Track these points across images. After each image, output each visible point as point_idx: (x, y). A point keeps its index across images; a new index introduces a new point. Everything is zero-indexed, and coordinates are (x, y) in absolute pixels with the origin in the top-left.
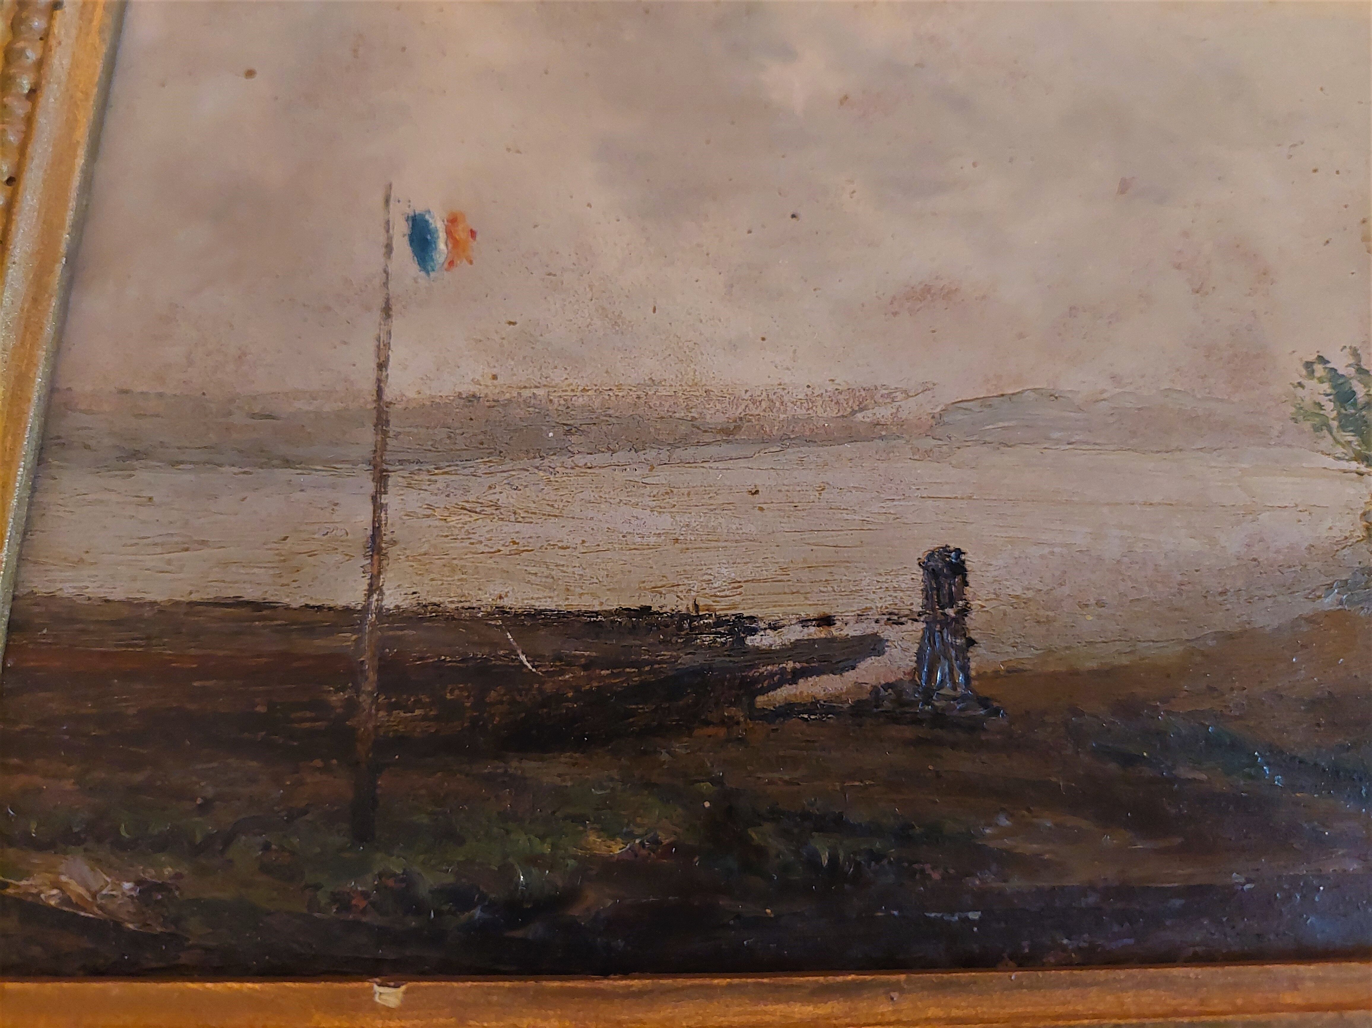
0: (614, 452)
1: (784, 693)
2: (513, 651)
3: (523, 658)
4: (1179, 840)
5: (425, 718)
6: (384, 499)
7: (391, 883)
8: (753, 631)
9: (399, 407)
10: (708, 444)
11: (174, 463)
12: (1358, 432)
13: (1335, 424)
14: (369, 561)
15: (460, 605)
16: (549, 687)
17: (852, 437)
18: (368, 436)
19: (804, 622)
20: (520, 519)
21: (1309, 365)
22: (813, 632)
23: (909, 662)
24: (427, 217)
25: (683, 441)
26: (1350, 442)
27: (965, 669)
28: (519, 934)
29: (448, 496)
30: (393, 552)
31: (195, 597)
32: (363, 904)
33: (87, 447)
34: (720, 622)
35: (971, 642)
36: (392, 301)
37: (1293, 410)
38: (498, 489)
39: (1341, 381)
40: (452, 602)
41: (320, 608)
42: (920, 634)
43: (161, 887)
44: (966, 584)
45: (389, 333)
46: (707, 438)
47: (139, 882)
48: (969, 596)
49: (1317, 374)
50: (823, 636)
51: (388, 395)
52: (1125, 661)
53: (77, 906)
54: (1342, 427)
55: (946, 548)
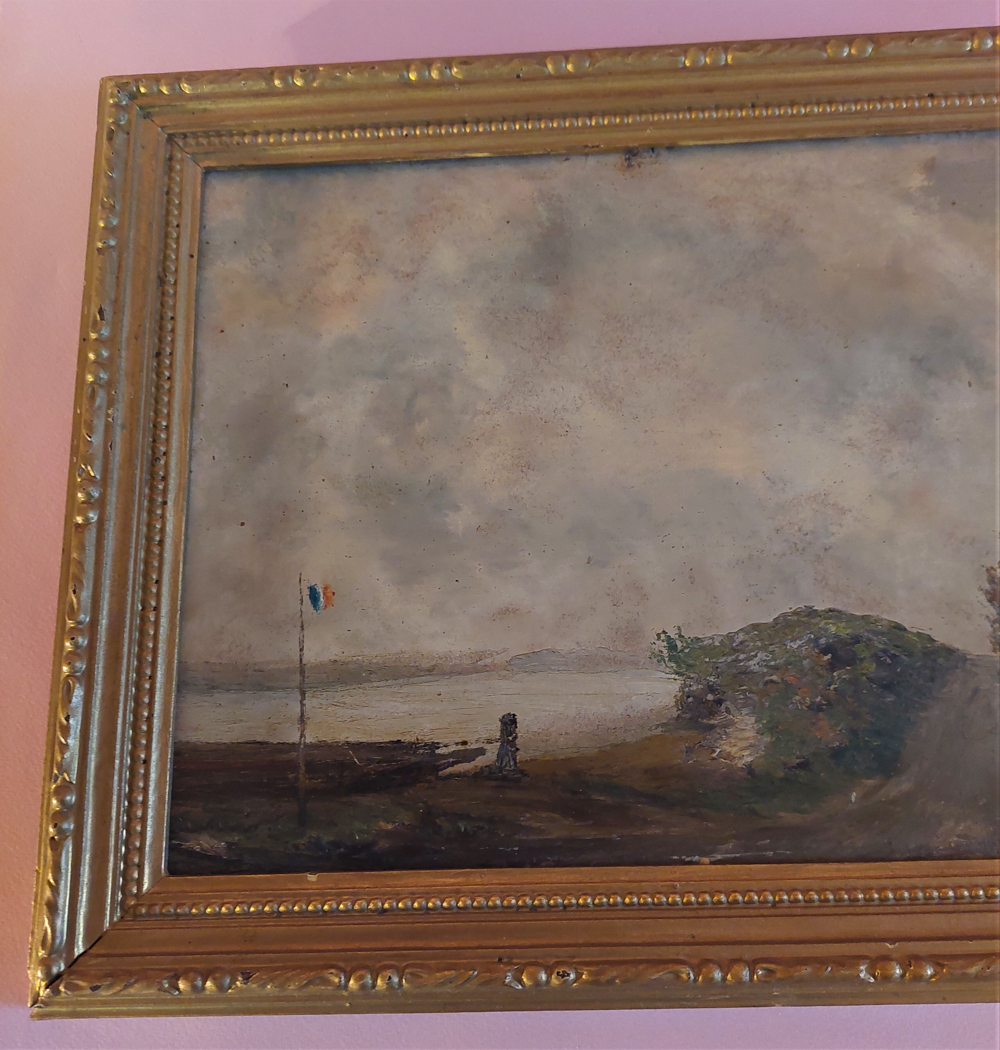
0: (387, 680)
1: (449, 770)
2: (352, 757)
3: (356, 760)
4: (591, 822)
5: (322, 782)
6: (304, 702)
7: (312, 840)
8: (438, 748)
9: (309, 665)
10: (423, 676)
11: (228, 690)
12: (676, 662)
13: (667, 659)
14: (300, 725)
16: (365, 771)
17: (477, 671)
18: (298, 677)
19: (457, 744)
21: (658, 635)
22: (460, 747)
23: (495, 757)
24: (315, 587)
25: (413, 675)
26: (672, 667)
27: (515, 760)
28: (356, 857)
30: (308, 722)
31: (239, 741)
32: (303, 848)
33: (196, 685)
34: (426, 745)
35: (518, 749)
36: (304, 623)
37: (650, 654)
39: (671, 641)
42: (499, 747)
43: (234, 844)
44: (517, 727)
45: (303, 636)
46: (422, 673)
47: (226, 843)
48: (517, 732)
49: (662, 638)
50: (463, 748)
51: (304, 662)
52: (575, 755)
53: (205, 851)
54: (670, 660)
55: (509, 714)
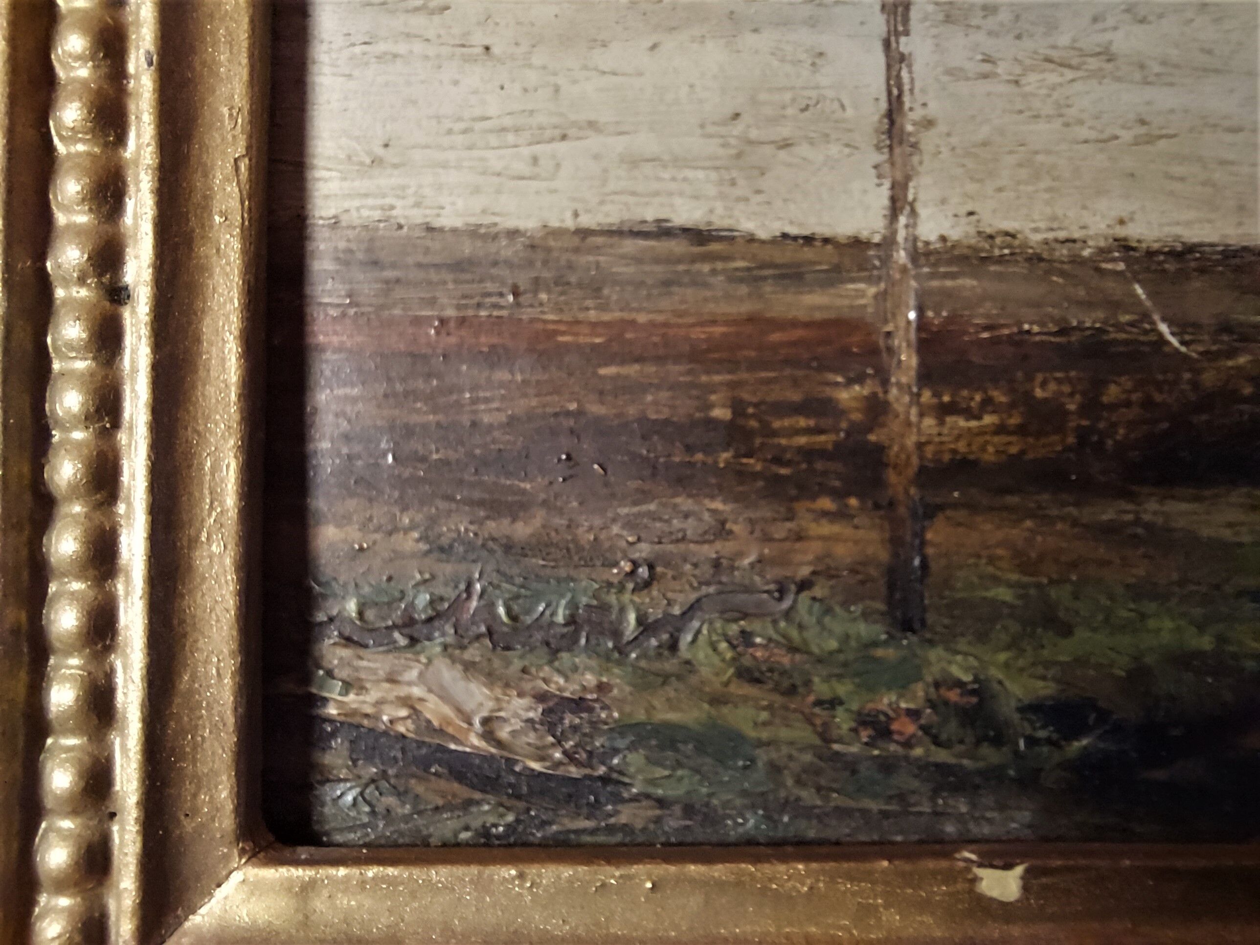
2: (1146, 316)
3: (1164, 328)
5: (1000, 429)
6: (905, 45)
7: (953, 696)
14: (885, 157)
15: (1050, 235)
16: (1209, 378)
20: (1151, 79)
28: (1160, 775)
29: (1019, 37)
30: (929, 140)
31: (587, 221)
32: (910, 728)
38: (1110, 22)
40: (1036, 230)
41: (809, 240)
43: (578, 704)
47: (539, 698)
53: (441, 732)
